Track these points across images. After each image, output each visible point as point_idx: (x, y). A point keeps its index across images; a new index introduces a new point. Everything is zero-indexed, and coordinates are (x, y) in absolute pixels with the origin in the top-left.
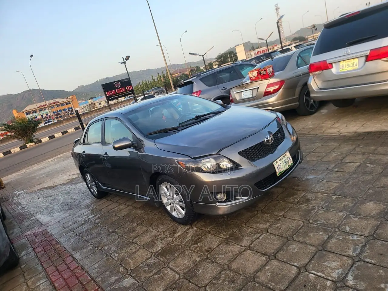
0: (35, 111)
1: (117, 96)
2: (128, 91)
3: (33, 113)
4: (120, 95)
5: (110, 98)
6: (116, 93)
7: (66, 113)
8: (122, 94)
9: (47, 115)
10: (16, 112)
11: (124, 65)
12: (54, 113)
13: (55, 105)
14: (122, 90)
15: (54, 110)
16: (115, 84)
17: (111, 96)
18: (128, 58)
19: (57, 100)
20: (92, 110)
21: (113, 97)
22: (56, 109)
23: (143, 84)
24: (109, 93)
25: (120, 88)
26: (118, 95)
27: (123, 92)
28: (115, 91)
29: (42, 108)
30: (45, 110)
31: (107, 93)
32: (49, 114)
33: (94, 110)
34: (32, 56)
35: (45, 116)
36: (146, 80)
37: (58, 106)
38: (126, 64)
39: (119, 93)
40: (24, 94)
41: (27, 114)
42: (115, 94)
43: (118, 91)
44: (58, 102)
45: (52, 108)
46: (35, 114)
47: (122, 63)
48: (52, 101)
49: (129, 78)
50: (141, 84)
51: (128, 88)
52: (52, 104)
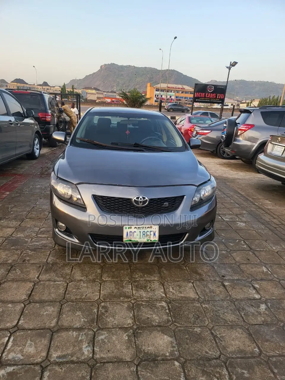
0: (162, 90)
1: (204, 100)
2: (218, 99)
3: (161, 91)
4: (207, 100)
5: (197, 100)
6: (205, 97)
7: (186, 102)
8: (210, 100)
9: (171, 97)
10: (149, 86)
11: (229, 70)
12: (176, 97)
13: (181, 91)
14: (212, 96)
15: (177, 95)
16: (209, 87)
17: (198, 98)
18: (234, 64)
19: (185, 87)
20: (208, 107)
21: (200, 99)
22: (180, 95)
23: (273, 98)
24: (198, 94)
25: (211, 93)
26: (206, 100)
27: (212, 98)
28: (205, 94)
29: (169, 90)
30: (171, 92)
31: (196, 94)
32: (172, 97)
33: (210, 107)
34: (175, 38)
35: (168, 97)
36: (278, 96)
37: (182, 93)
38: (230, 70)
39: (208, 98)
40: (165, 72)
41: (156, 91)
42: (203, 98)
43: (208, 95)
44: (184, 89)
45: (177, 92)
46: (162, 93)
47: (227, 68)
48: (180, 86)
49: (226, 86)
50: (271, 98)
51: (219, 95)
52: (179, 88)
